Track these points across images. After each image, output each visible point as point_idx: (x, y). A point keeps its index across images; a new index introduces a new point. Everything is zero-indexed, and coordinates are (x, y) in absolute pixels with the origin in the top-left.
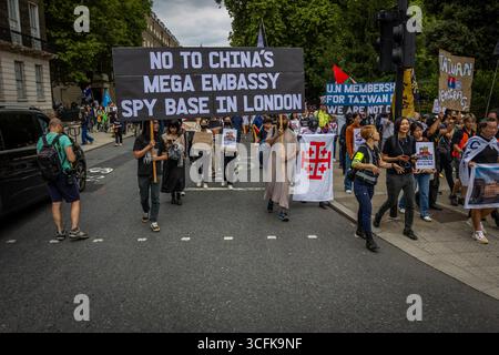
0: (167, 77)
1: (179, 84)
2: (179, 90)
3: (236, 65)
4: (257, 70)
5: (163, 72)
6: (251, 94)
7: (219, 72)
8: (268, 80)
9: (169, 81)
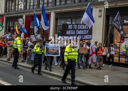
0: (71, 31)
1: (72, 32)
2: (72, 34)
3: (82, 28)
4: (85, 29)
5: (70, 29)
6: (84, 35)
7: (79, 30)
8: (87, 32)
9: (71, 32)
